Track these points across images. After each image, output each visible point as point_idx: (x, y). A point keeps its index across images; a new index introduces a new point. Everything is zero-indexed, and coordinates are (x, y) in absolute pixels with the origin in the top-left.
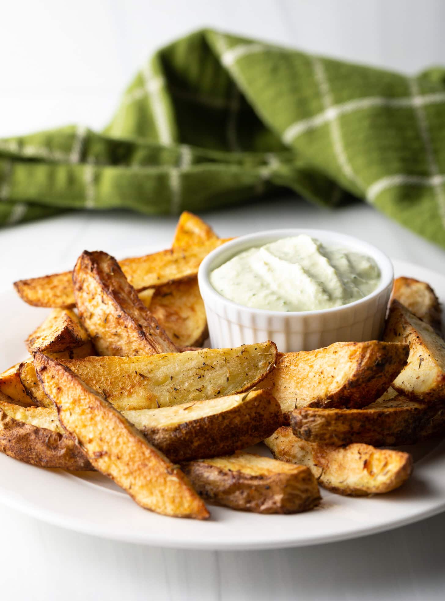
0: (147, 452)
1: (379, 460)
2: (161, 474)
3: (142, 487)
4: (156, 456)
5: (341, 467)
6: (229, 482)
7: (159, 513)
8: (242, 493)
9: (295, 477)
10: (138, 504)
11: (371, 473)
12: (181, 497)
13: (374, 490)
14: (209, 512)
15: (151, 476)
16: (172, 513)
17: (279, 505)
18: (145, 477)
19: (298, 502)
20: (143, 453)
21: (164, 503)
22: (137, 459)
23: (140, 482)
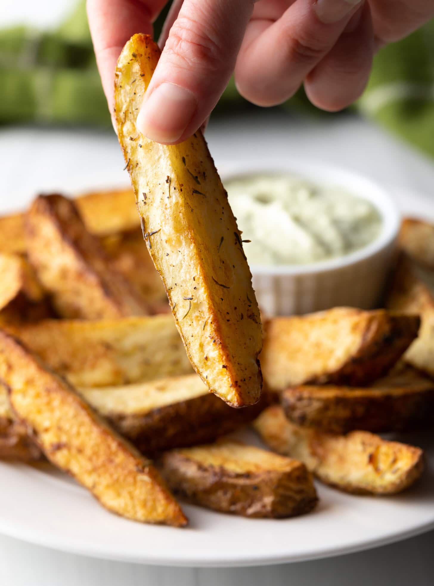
0: (114, 446)
1: (387, 455)
2: (130, 473)
3: (108, 487)
4: (125, 450)
5: (342, 459)
6: (210, 480)
7: (128, 519)
8: (225, 493)
9: (288, 476)
10: (104, 506)
11: (377, 470)
12: (154, 501)
13: (380, 490)
14: (187, 519)
15: (119, 474)
16: (143, 518)
17: (269, 508)
18: (111, 475)
19: (291, 505)
20: (109, 447)
21: (134, 507)
22: (102, 452)
23: (105, 480)
